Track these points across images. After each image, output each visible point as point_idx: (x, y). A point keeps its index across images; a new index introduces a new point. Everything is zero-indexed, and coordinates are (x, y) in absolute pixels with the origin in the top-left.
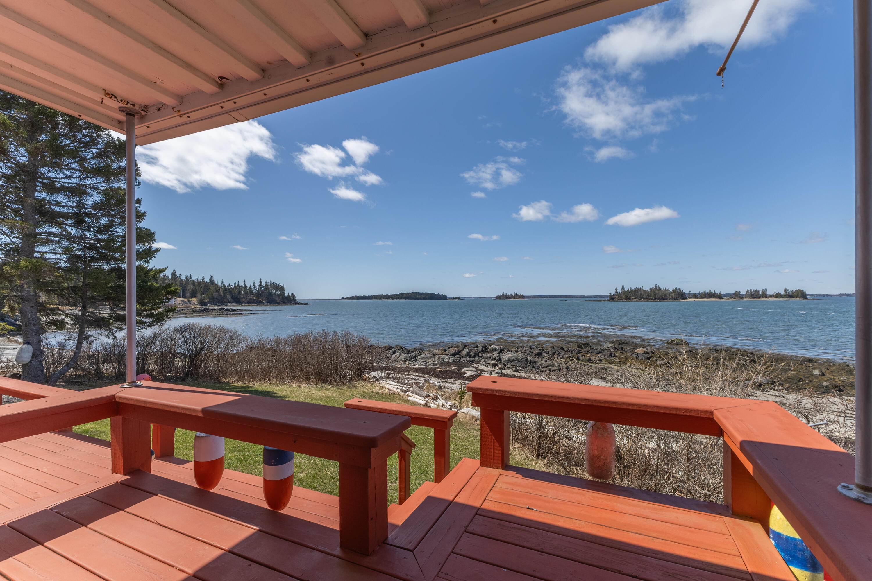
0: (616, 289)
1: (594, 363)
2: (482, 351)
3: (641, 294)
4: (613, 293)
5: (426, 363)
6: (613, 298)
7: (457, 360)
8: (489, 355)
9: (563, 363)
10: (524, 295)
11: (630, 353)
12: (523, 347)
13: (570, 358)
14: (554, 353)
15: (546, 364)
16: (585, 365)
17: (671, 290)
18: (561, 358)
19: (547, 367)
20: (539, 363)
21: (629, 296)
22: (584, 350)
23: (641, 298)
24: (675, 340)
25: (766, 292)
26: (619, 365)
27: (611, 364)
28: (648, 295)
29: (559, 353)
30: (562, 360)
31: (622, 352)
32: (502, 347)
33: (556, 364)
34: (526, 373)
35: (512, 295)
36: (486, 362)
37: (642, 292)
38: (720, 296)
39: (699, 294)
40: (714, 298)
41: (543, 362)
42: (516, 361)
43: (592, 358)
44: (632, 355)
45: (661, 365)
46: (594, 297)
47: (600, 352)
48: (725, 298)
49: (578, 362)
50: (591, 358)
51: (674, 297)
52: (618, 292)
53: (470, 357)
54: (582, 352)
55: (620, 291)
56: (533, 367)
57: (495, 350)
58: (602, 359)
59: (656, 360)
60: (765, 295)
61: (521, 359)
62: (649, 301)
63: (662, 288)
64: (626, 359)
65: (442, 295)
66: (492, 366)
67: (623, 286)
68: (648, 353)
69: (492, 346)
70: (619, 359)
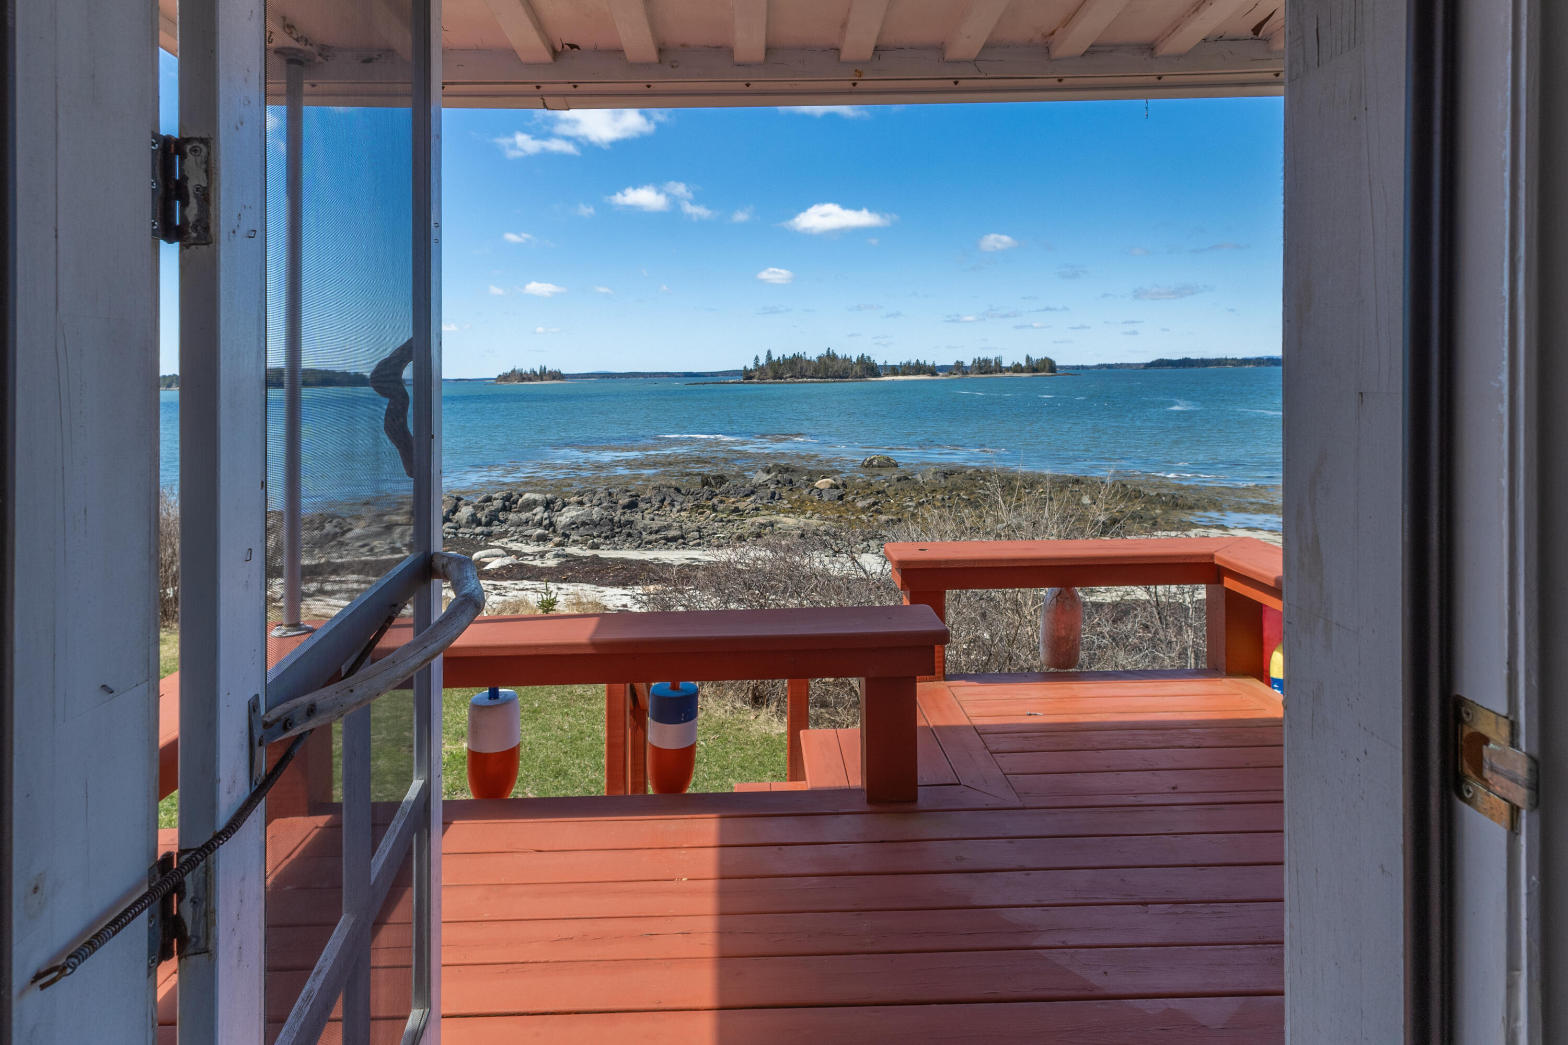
0: (757, 358)
1: (745, 515)
2: (504, 509)
3: (802, 368)
4: (751, 366)
5: (371, 550)
6: (751, 378)
7: (449, 533)
8: (524, 516)
9: (686, 520)
10: (563, 372)
11: (807, 490)
12: (594, 493)
13: (698, 508)
14: (662, 501)
15: (655, 525)
16: (729, 521)
17: (854, 360)
18: (678, 511)
19: (657, 532)
20: (640, 526)
21: (780, 372)
22: (721, 490)
23: (803, 377)
24: (875, 458)
25: (1000, 362)
26: (791, 515)
27: (778, 513)
28: (815, 370)
29: (673, 501)
30: (682, 513)
31: (791, 490)
32: (549, 496)
33: (675, 524)
34: (615, 549)
35: (535, 373)
36: (521, 532)
37: (804, 364)
38: (933, 371)
39: (901, 366)
40: (924, 374)
41: (647, 521)
42: (588, 524)
43: (741, 506)
44: (810, 493)
45: (864, 510)
46: (713, 374)
47: (753, 493)
48: (941, 374)
49: (716, 516)
50: (737, 505)
51: (859, 373)
52: (760, 364)
53: (479, 524)
54: (716, 495)
55: (763, 361)
56: (629, 535)
57: (535, 503)
58: (758, 505)
59: (854, 500)
60: (999, 368)
61: (600, 521)
62: (816, 382)
63: (840, 354)
64: (802, 502)
65: (356, 374)
66: (537, 541)
67: (769, 352)
68: (837, 487)
69: (526, 496)
70: (788, 503)
